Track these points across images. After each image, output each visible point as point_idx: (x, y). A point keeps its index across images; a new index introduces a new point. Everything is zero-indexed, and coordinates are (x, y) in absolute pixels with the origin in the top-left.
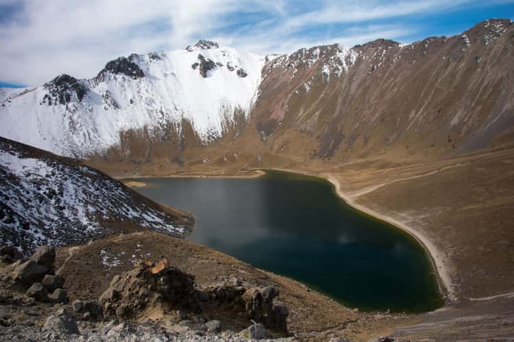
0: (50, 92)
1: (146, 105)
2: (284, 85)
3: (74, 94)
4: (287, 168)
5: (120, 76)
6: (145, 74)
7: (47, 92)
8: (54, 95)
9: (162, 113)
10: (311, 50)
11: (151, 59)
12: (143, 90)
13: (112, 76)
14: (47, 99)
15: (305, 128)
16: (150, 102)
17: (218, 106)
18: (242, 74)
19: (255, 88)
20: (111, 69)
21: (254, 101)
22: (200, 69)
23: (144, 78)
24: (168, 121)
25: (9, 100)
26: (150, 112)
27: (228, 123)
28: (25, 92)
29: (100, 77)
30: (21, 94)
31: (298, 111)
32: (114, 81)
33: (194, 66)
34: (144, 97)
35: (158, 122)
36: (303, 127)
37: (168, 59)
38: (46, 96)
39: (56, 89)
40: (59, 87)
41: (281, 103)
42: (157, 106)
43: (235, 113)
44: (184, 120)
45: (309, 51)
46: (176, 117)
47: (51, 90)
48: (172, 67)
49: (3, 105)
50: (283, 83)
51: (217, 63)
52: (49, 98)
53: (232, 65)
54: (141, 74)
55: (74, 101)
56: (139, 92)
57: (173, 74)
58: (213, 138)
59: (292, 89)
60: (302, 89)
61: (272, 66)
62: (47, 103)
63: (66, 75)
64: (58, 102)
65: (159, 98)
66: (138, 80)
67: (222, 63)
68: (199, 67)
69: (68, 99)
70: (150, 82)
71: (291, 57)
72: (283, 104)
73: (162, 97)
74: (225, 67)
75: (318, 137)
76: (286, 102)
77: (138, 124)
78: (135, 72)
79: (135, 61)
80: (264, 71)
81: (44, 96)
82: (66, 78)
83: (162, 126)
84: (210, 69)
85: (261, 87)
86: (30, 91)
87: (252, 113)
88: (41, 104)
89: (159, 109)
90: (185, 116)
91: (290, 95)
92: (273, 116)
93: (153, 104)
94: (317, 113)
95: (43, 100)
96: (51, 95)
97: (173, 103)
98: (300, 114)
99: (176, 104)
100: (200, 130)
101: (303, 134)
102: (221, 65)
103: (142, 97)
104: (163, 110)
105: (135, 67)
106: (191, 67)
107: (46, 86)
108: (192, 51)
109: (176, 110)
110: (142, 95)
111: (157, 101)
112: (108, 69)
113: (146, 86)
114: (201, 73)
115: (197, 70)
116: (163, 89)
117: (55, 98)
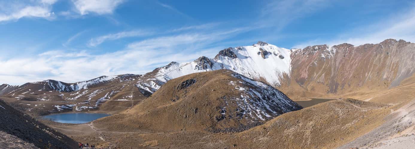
0: (198, 64)
2: (304, 62)
3: (208, 65)
4: (319, 97)
5: (226, 57)
6: (237, 56)
7: (196, 64)
9: (250, 74)
10: (314, 47)
11: (238, 50)
12: (238, 64)
13: (223, 57)
15: (320, 81)
17: (274, 72)
18: (282, 57)
19: (289, 64)
20: (222, 54)
21: (291, 70)
22: (262, 55)
23: (237, 58)
25: (181, 68)
27: (281, 79)
28: (187, 64)
29: (217, 57)
30: (185, 65)
31: (313, 74)
32: (224, 60)
33: (259, 53)
36: (318, 81)
37: (246, 50)
38: (197, 66)
39: (200, 63)
40: (201, 62)
41: (304, 70)
43: (283, 75)
44: (260, 78)
45: (312, 47)
46: (257, 76)
47: (198, 63)
48: (248, 53)
49: (179, 70)
50: (302, 62)
51: (269, 52)
52: (198, 67)
53: (276, 53)
54: (235, 57)
55: (209, 68)
56: (236, 65)
57: (250, 57)
58: (277, 85)
59: (309, 64)
60: (313, 64)
61: (295, 54)
62: (198, 69)
63: (204, 57)
64: (202, 69)
65: (246, 67)
66: (234, 59)
67: (271, 52)
69: (206, 68)
70: (241, 60)
71: (304, 50)
72: (305, 71)
73: (247, 67)
74: (273, 54)
75: (327, 85)
76: (307, 70)
78: (232, 56)
79: (232, 50)
80: (291, 56)
81: (195, 66)
82: (204, 58)
84: (266, 55)
85: (291, 64)
86: (189, 64)
87: (291, 75)
88: (195, 69)
90: (261, 76)
91: (308, 67)
92: (302, 76)
93: (244, 70)
94: (323, 75)
96: (198, 65)
97: (253, 70)
98: (315, 75)
99: (255, 70)
100: (270, 82)
101: (320, 84)
102: (271, 53)
104: (250, 73)
105: (232, 53)
106: (257, 54)
107: (195, 61)
108: (256, 46)
109: (256, 73)
110: (238, 66)
111: (246, 69)
112: (220, 54)
113: (239, 62)
114: (262, 57)
115: (260, 55)
116: (247, 64)
117: (200, 67)
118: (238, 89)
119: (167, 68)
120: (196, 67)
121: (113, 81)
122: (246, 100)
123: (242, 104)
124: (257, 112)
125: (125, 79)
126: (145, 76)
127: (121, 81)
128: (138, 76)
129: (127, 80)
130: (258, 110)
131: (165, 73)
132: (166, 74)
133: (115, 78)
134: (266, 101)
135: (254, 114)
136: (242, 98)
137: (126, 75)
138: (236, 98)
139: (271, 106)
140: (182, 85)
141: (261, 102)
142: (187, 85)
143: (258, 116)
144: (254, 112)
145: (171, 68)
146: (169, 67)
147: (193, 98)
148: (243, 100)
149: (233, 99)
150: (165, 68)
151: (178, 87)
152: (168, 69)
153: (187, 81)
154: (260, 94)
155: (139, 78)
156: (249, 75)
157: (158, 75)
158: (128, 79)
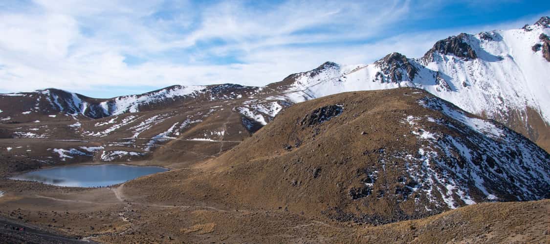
0: (382, 70)
1: (481, 89)
3: (406, 73)
5: (450, 57)
6: (477, 56)
7: (379, 70)
8: (386, 74)
9: (501, 99)
11: (483, 39)
12: (476, 73)
13: (442, 56)
14: (379, 76)
16: (486, 86)
20: (440, 49)
22: (544, 52)
23: (476, 60)
24: (509, 108)
25: (344, 76)
26: (487, 98)
28: (358, 68)
29: (430, 55)
30: (354, 71)
32: (445, 62)
33: (536, 48)
34: (478, 81)
35: (498, 109)
37: (504, 43)
38: (379, 74)
39: (388, 67)
40: (390, 65)
42: (494, 91)
44: (528, 108)
46: (519, 104)
47: (383, 68)
48: (507, 48)
49: (340, 81)
52: (382, 76)
54: (472, 56)
55: (406, 80)
56: (472, 75)
57: (510, 56)
62: (380, 81)
63: (397, 53)
64: (390, 80)
65: (496, 82)
66: (469, 62)
68: (541, 48)
69: (400, 79)
70: (485, 65)
73: (498, 81)
77: (475, 109)
78: (466, 53)
79: (465, 40)
81: (375, 74)
82: (397, 57)
83: (504, 113)
86: (362, 68)
88: (374, 81)
89: (498, 94)
90: (530, 104)
93: (489, 88)
95: (375, 78)
96: (382, 72)
97: (513, 89)
99: (517, 89)
103: (476, 81)
104: (502, 96)
105: (465, 47)
106: (531, 49)
107: (376, 63)
108: (531, 30)
109: (518, 96)
110: (475, 78)
111: (495, 87)
112: (437, 49)
113: (480, 68)
114: (544, 56)
115: (540, 53)
116: (500, 73)
117: (387, 76)
118: (418, 134)
119: (312, 75)
120: (377, 76)
121: (195, 98)
122: (427, 161)
123: (415, 169)
124: (445, 190)
125: (221, 95)
126: (265, 90)
127: (213, 98)
128: (250, 89)
129: (225, 96)
130: (449, 187)
131: (307, 86)
132: (310, 88)
133: (200, 92)
134: (481, 168)
135: (436, 194)
136: (420, 156)
137: (225, 85)
138: (406, 154)
139: (488, 180)
140: (312, 117)
141: (464, 169)
142: (323, 117)
143: (444, 199)
144: (439, 189)
145: (322, 75)
146: (318, 74)
147: (319, 145)
148: (422, 159)
149: (399, 155)
150: (309, 74)
151: (304, 121)
152: (316, 78)
153: (323, 108)
154: (470, 150)
155: (251, 93)
156: (499, 100)
157: (292, 89)
158: (228, 94)
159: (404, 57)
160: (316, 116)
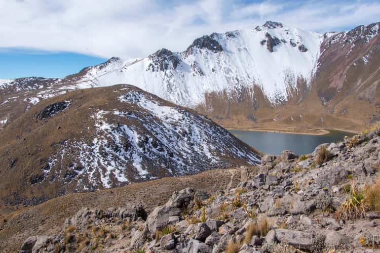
0: (153, 62)
1: (224, 73)
2: (342, 58)
3: (171, 64)
4: (347, 129)
5: (204, 51)
6: (223, 48)
7: (151, 62)
8: (156, 64)
9: (238, 80)
10: (370, 27)
11: (228, 37)
12: (222, 62)
13: (198, 50)
14: (151, 67)
15: (364, 95)
16: (228, 71)
17: (283, 75)
18: (303, 49)
19: (315, 61)
20: (197, 44)
21: (315, 72)
22: (268, 45)
23: (223, 52)
24: (242, 86)
25: (125, 67)
26: (228, 79)
27: (292, 89)
28: (136, 62)
29: (189, 51)
30: (133, 63)
31: (356, 81)
32: (200, 54)
33: (262, 43)
34: (223, 67)
35: (235, 87)
36: (361, 95)
37: (241, 37)
38: (151, 65)
39: (158, 60)
40: (160, 58)
41: (339, 74)
42: (233, 75)
43: (298, 81)
44: (255, 86)
45: (367, 27)
46: (249, 84)
47: (154, 60)
48: (244, 43)
49: (121, 71)
50: (341, 57)
51: (282, 40)
52: (153, 67)
53: (295, 42)
54: (220, 49)
55: (170, 69)
56: (219, 63)
57: (245, 49)
59: (351, 62)
60: (360, 62)
61: (330, 42)
62: (151, 70)
63: (165, 49)
64: (159, 70)
65: (235, 68)
66: (218, 53)
67: (286, 40)
68: (266, 43)
69: (166, 67)
70: (228, 55)
71: (349, 34)
72: (341, 75)
73: (237, 67)
74: (288, 44)
75: (377, 104)
76: (345, 72)
77: (219, 88)
78: (215, 47)
79: (215, 38)
80: (322, 47)
81: (149, 65)
82: (165, 52)
83: (238, 90)
84: (276, 45)
85: (320, 60)
86: (139, 61)
87: (313, 82)
88: (147, 70)
89: (235, 76)
90: (256, 83)
91: (348, 67)
92: (332, 85)
93: (230, 72)
94: (376, 83)
95: (148, 68)
96: (154, 64)
97: (246, 72)
98: (358, 84)
99: (249, 73)
100: (269, 94)
101: (361, 101)
102: (285, 42)
103: (221, 67)
104: (238, 78)
105: (216, 43)
106: (260, 43)
107: (150, 57)
108: (260, 30)
109: (249, 77)
110: (221, 65)
111: (233, 71)
112: (195, 45)
113: (225, 58)
114: (268, 48)
115: (265, 46)
116: (238, 61)
117: (157, 66)
119: (101, 68)
120: (149, 67)
121: (4, 90)
122: (98, 148)
123: (86, 155)
124: (105, 170)
125: (26, 86)
126: (63, 81)
127: (19, 89)
128: (51, 81)
129: (29, 87)
130: (109, 168)
133: (9, 84)
135: (97, 175)
136: (93, 145)
137: (30, 78)
138: (83, 144)
140: (44, 111)
141: (128, 152)
142: (53, 111)
143: (102, 178)
144: (100, 170)
145: (108, 68)
146: (105, 67)
148: (93, 147)
149: (77, 145)
150: (98, 67)
151: (39, 115)
152: (103, 70)
153: (53, 105)
155: (51, 84)
156: (236, 81)
157: (83, 80)
158: (32, 85)
159: (170, 51)
160: (47, 111)
